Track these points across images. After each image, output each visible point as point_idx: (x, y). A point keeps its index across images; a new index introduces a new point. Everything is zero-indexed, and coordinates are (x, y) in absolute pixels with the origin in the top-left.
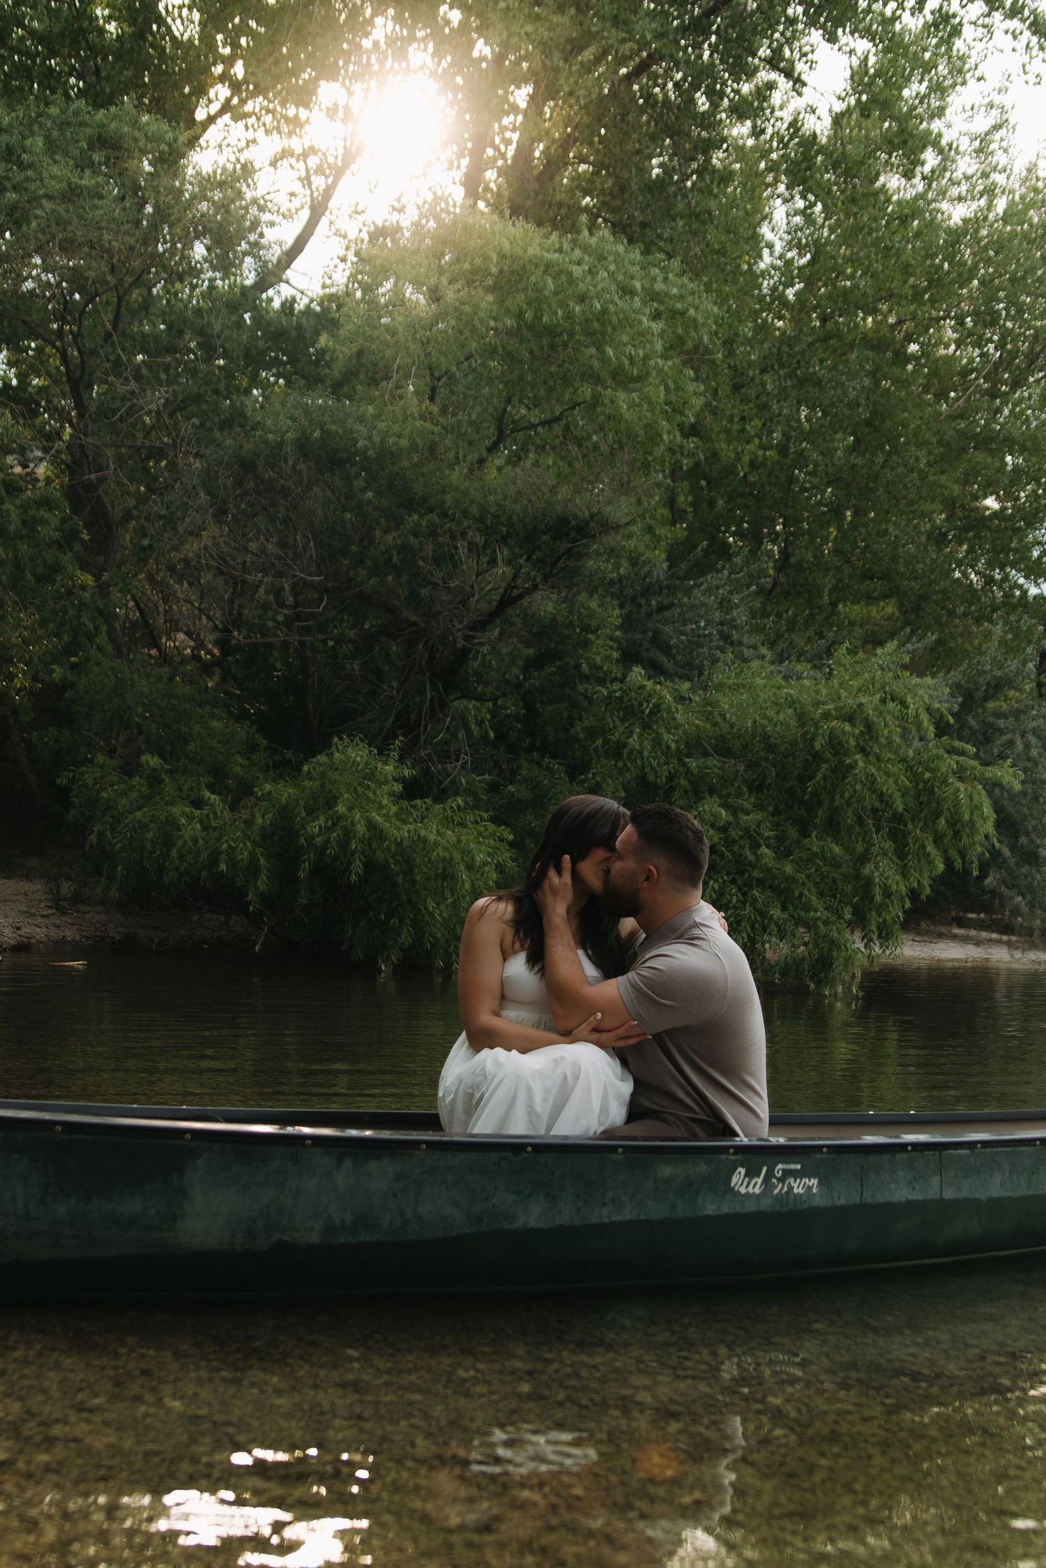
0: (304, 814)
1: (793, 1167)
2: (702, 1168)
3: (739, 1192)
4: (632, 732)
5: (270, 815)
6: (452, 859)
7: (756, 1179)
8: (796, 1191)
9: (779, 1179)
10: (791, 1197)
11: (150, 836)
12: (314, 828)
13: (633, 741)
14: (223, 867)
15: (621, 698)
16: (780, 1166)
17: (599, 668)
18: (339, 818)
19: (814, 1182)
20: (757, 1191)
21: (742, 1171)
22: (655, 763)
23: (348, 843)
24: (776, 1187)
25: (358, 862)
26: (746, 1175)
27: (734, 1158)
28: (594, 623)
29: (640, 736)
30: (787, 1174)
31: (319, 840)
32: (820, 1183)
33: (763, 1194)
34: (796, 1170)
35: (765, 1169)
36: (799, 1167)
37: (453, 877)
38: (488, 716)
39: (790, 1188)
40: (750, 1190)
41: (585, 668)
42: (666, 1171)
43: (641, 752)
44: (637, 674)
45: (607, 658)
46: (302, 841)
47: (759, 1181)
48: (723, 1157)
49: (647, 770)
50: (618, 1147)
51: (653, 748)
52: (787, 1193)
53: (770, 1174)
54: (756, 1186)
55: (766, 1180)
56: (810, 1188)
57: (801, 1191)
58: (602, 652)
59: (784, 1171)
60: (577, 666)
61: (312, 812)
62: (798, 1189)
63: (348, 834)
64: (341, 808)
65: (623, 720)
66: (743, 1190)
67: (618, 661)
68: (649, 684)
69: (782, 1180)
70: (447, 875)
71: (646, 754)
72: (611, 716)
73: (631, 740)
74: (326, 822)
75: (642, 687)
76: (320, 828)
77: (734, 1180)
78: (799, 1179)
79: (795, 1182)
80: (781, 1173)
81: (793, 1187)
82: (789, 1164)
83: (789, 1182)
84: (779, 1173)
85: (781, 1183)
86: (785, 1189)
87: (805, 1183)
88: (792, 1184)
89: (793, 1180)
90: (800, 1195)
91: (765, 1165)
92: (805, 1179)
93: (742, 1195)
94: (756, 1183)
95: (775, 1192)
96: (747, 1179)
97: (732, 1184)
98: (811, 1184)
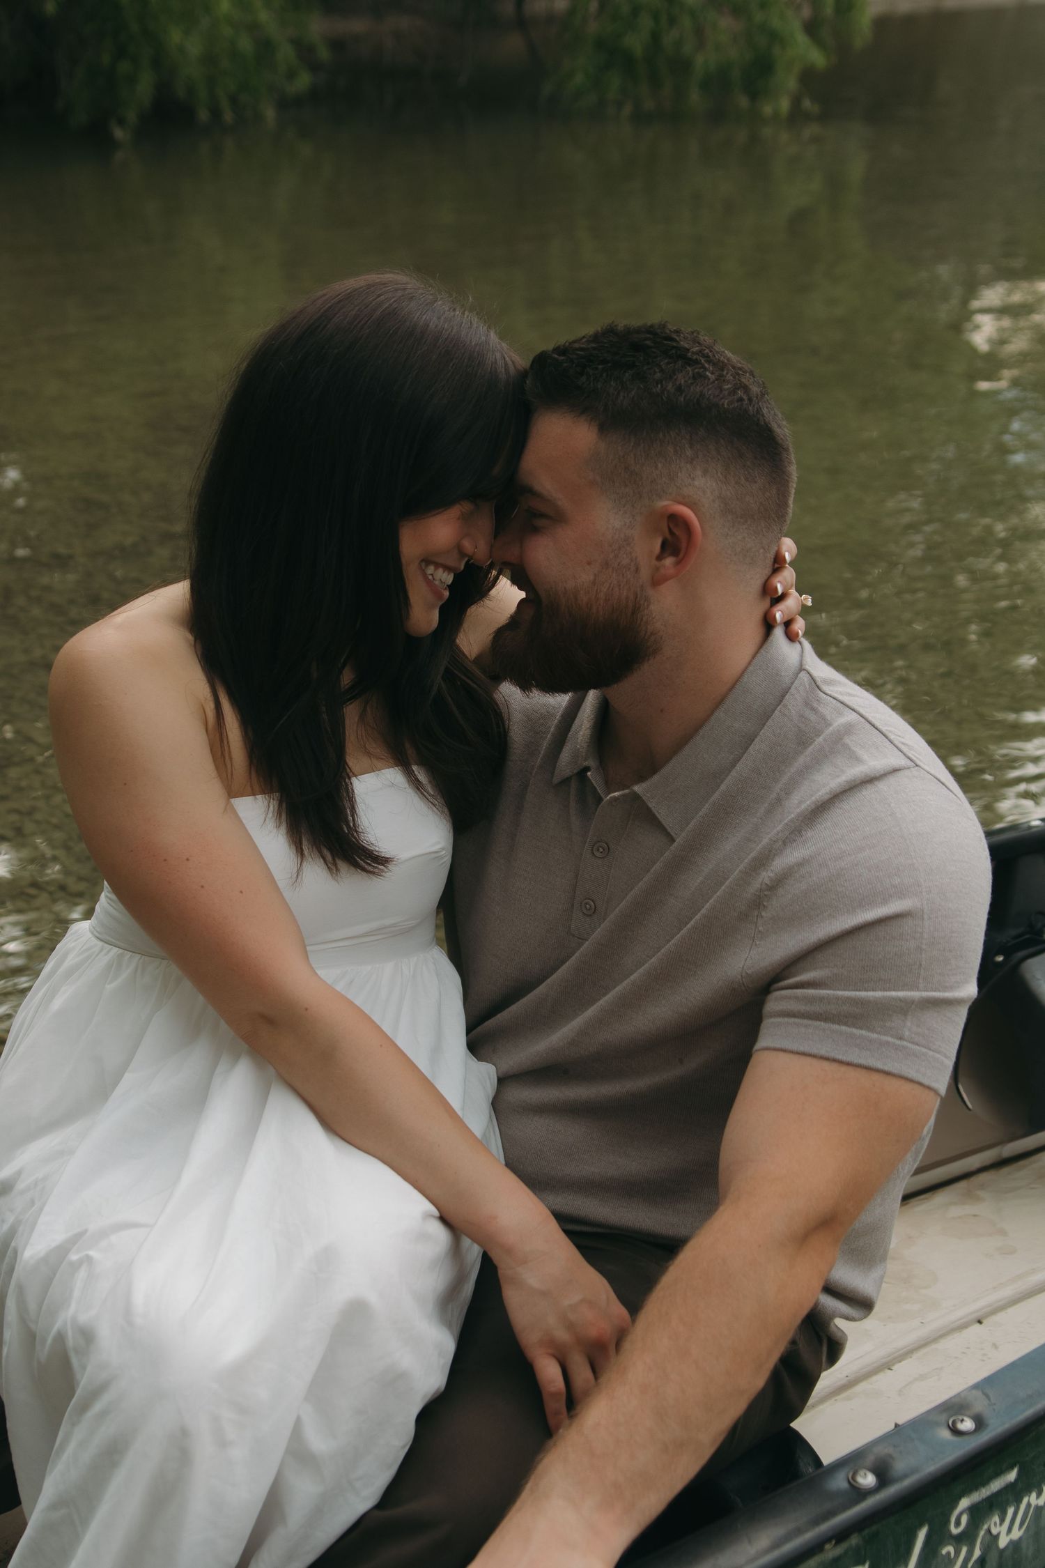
1: (996, 1485)
8: (1003, 1542)
9: (959, 1540)
10: (992, 1563)
16: (964, 1503)
30: (982, 1515)
34: (1007, 1486)
35: (922, 1535)
36: (1012, 1476)
39: (991, 1541)
52: (982, 1561)
53: (936, 1541)
56: (1040, 1511)
57: (1016, 1534)
59: (973, 1510)
62: (1008, 1531)
69: (967, 1538)
78: (1011, 1511)
79: (1002, 1521)
80: (964, 1519)
81: (997, 1537)
82: (985, 1483)
83: (989, 1531)
84: (958, 1523)
85: (964, 1550)
86: (977, 1553)
87: (1029, 1505)
88: (994, 1531)
89: (996, 1519)
90: (1015, 1546)
91: (920, 1526)
92: (1025, 1500)
98: (1041, 1501)
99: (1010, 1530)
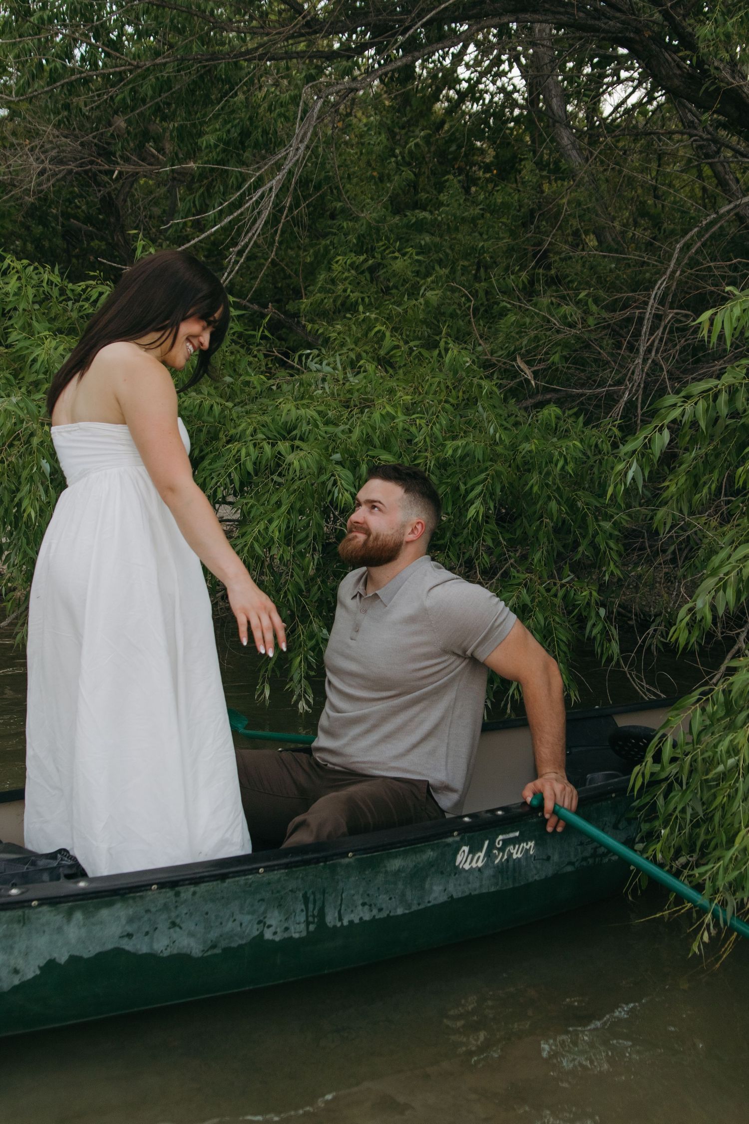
1: (512, 835)
2: (430, 854)
3: (463, 869)
7: (479, 854)
8: (515, 856)
9: (500, 850)
10: (511, 863)
16: (501, 837)
19: (531, 844)
20: (480, 864)
21: (466, 849)
24: (496, 857)
26: (469, 853)
27: (458, 838)
30: (506, 843)
32: (536, 845)
33: (486, 866)
34: (516, 838)
35: (487, 843)
36: (517, 834)
39: (510, 855)
40: (474, 865)
47: (482, 855)
48: (449, 839)
52: (507, 860)
53: (491, 846)
54: (479, 860)
55: (489, 854)
56: (527, 851)
57: (519, 855)
59: (504, 841)
62: (516, 853)
66: (467, 867)
69: (502, 850)
77: (459, 858)
78: (517, 846)
79: (514, 848)
80: (501, 842)
81: (512, 854)
82: (508, 833)
83: (510, 850)
84: (499, 843)
85: (501, 853)
86: (506, 857)
87: (523, 847)
88: (512, 851)
89: (513, 846)
90: (519, 859)
91: (487, 839)
92: (522, 844)
93: (467, 871)
94: (479, 858)
95: (497, 861)
96: (470, 856)
97: (457, 864)
98: (528, 847)
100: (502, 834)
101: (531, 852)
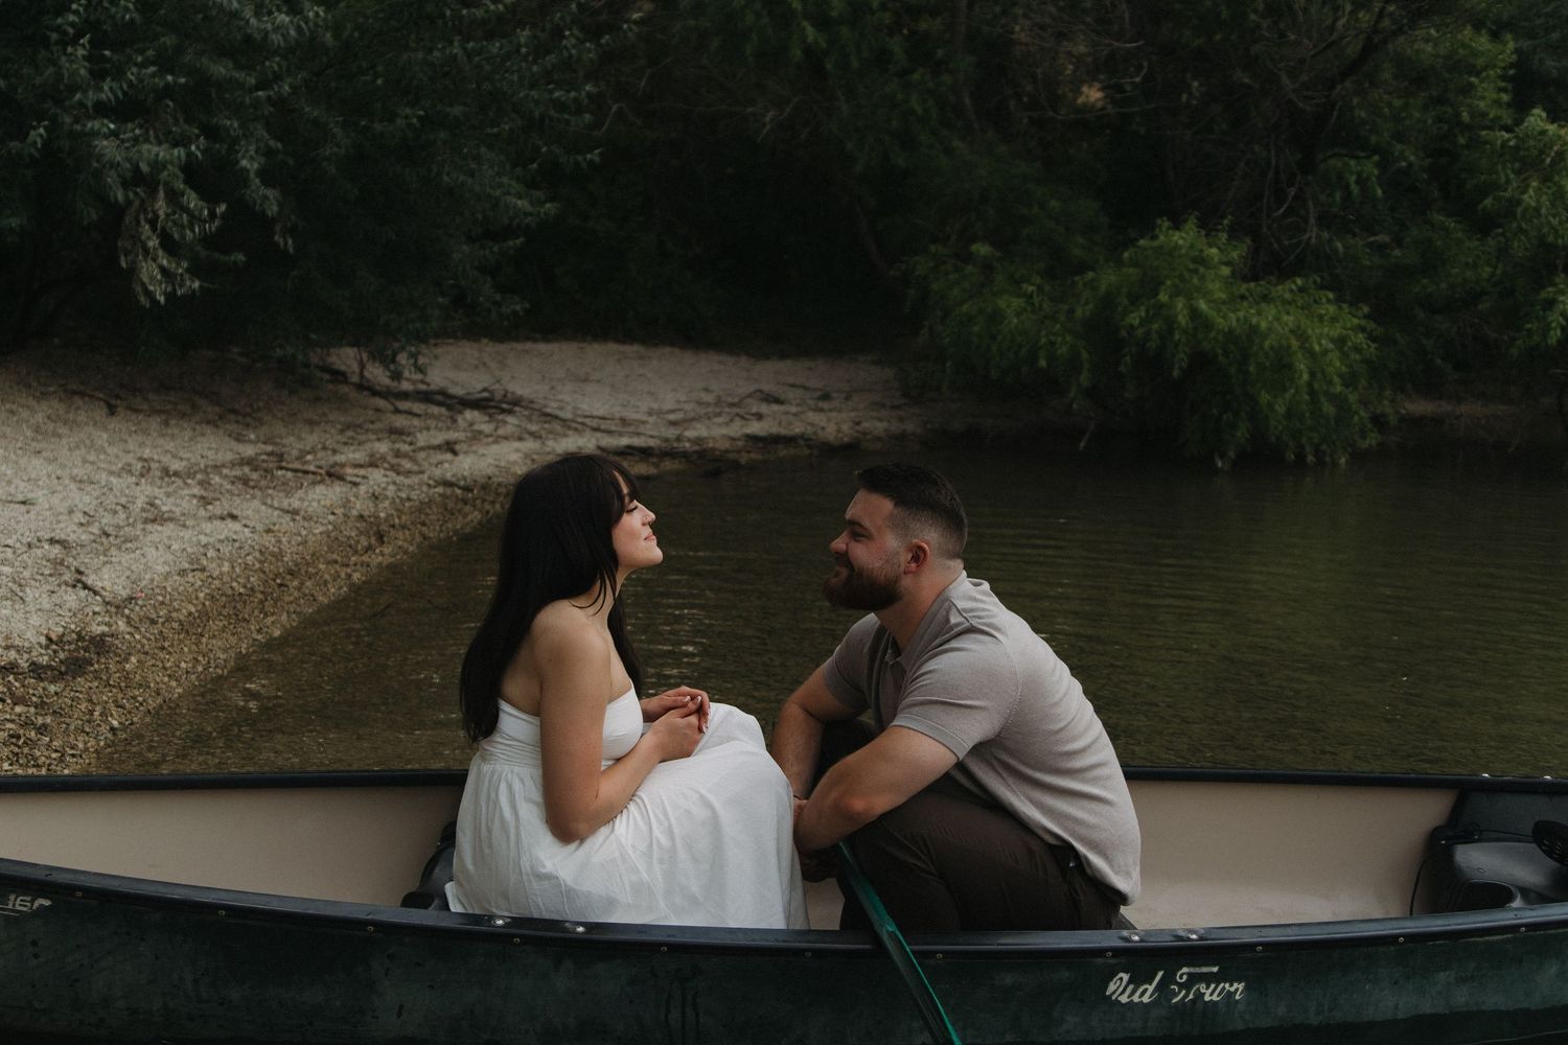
0: (1126, 302)
1: (1205, 970)
2: (1065, 975)
3: (1118, 1002)
4: (1528, 186)
5: (1091, 306)
6: (1289, 347)
7: (1147, 986)
8: (1207, 998)
9: (1181, 986)
10: (1199, 1005)
11: (976, 329)
12: (1134, 319)
13: (1529, 198)
14: (1043, 363)
15: (1517, 148)
16: (1185, 970)
17: (1484, 115)
18: (1162, 306)
19: (1238, 987)
20: (1146, 999)
21: (1126, 977)
22: (1555, 222)
23: (1171, 332)
24: (1176, 995)
25: (1182, 355)
26: (1129, 983)
27: (1113, 961)
28: (1481, 62)
29: (1538, 191)
30: (1193, 979)
31: (1140, 332)
32: (1245, 988)
33: (1156, 1004)
34: (1211, 974)
35: (1160, 974)
36: (1215, 969)
37: (1290, 367)
38: (1376, 172)
39: (1199, 995)
40: (1136, 998)
41: (1465, 117)
42: (1009, 979)
43: (1537, 210)
44: (1537, 119)
45: (1497, 103)
46: (1124, 333)
47: (1151, 988)
48: (1100, 961)
49: (1545, 230)
50: (937, 952)
51: (1553, 205)
52: (1193, 1002)
53: (1168, 979)
54: (1146, 994)
55: (1161, 989)
56: (1231, 994)
57: (1215, 998)
58: (1488, 96)
59: (1189, 974)
60: (1458, 115)
61: (1134, 300)
62: (1211, 994)
63: (1171, 324)
64: (1163, 297)
65: (1518, 173)
66: (1124, 999)
67: (1509, 105)
68: (1552, 128)
69: (1187, 986)
70: (1282, 364)
71: (1543, 211)
72: (1504, 169)
73: (1526, 197)
74: (1147, 312)
75: (1543, 132)
76: (1140, 317)
77: (1112, 987)
78: (1213, 986)
79: (1208, 988)
80: (1185, 977)
81: (1202, 995)
82: (1200, 966)
83: (1198, 989)
84: (1181, 978)
85: (1184, 992)
86: (1191, 996)
87: (1224, 988)
88: (1203, 991)
89: (1204, 985)
90: (1214, 1003)
91: (1160, 970)
92: (1222, 985)
93: (1123, 1005)
94: (1145, 991)
95: (1174, 1001)
96: (1131, 987)
97: (1107, 993)
98: (1232, 989)
99: (1211, 995)
100: (1188, 966)
101: (1237, 997)
